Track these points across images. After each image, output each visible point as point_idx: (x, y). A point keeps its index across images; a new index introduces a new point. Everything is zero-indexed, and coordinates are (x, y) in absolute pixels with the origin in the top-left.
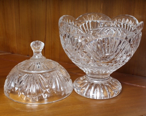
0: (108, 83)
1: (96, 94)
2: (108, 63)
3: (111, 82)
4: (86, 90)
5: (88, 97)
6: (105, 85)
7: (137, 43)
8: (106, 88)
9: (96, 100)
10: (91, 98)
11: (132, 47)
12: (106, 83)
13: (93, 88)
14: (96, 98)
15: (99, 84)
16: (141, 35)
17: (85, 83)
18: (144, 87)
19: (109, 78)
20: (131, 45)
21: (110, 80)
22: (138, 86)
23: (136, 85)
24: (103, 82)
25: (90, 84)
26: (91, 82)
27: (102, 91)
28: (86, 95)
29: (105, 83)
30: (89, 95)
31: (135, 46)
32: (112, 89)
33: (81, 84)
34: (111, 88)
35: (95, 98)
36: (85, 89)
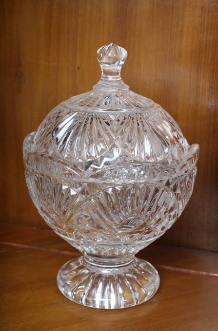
0: (131, 271)
1: (109, 298)
2: (132, 235)
3: (136, 270)
4: (86, 291)
5: (91, 306)
6: (125, 277)
7: (189, 187)
8: (128, 282)
9: (109, 310)
10: (98, 307)
11: (180, 198)
12: (127, 273)
13: (101, 285)
14: (110, 307)
15: (113, 276)
16: (195, 172)
17: (84, 275)
18: (204, 273)
19: (133, 261)
20: (177, 195)
21: (136, 266)
22: (192, 271)
23: (187, 270)
24: (121, 272)
25: (94, 277)
26: (97, 273)
27: (121, 291)
28: (87, 301)
29: (125, 273)
30: (94, 302)
31: (185, 196)
32: (139, 285)
33: (75, 279)
34: (138, 283)
35: (107, 308)
36: (85, 287)
